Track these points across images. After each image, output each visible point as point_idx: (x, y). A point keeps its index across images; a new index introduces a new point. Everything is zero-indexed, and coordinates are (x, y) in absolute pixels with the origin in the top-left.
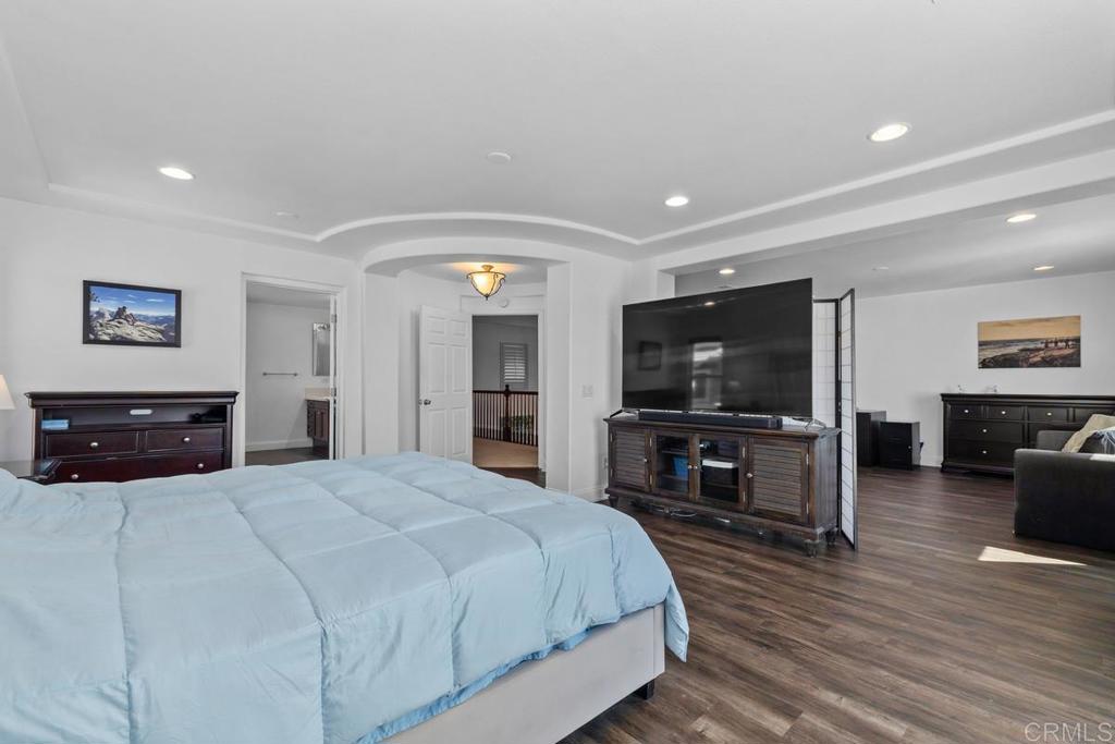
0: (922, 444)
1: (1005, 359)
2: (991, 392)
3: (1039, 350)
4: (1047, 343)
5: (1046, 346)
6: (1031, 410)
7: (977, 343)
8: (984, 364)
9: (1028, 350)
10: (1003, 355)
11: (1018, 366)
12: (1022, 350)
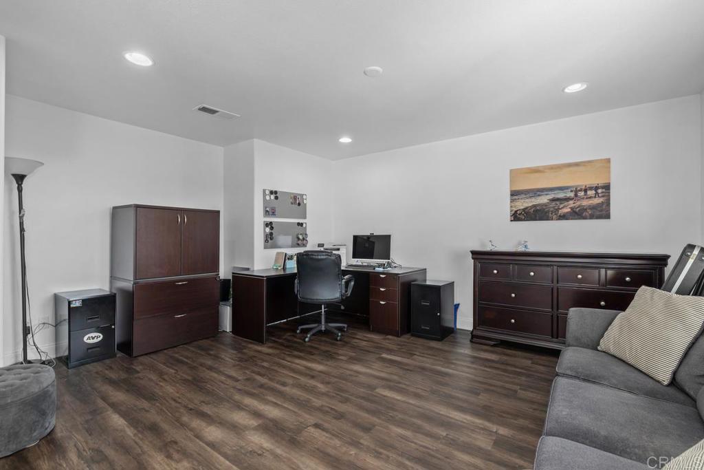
0: (457, 306)
1: (536, 211)
2: (521, 249)
3: (568, 199)
4: (576, 192)
5: (576, 195)
6: (560, 270)
7: (509, 194)
8: (516, 217)
9: (558, 199)
10: (534, 206)
11: (548, 219)
12: (553, 200)
